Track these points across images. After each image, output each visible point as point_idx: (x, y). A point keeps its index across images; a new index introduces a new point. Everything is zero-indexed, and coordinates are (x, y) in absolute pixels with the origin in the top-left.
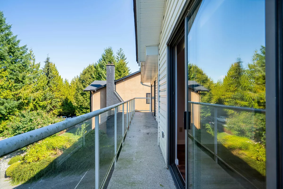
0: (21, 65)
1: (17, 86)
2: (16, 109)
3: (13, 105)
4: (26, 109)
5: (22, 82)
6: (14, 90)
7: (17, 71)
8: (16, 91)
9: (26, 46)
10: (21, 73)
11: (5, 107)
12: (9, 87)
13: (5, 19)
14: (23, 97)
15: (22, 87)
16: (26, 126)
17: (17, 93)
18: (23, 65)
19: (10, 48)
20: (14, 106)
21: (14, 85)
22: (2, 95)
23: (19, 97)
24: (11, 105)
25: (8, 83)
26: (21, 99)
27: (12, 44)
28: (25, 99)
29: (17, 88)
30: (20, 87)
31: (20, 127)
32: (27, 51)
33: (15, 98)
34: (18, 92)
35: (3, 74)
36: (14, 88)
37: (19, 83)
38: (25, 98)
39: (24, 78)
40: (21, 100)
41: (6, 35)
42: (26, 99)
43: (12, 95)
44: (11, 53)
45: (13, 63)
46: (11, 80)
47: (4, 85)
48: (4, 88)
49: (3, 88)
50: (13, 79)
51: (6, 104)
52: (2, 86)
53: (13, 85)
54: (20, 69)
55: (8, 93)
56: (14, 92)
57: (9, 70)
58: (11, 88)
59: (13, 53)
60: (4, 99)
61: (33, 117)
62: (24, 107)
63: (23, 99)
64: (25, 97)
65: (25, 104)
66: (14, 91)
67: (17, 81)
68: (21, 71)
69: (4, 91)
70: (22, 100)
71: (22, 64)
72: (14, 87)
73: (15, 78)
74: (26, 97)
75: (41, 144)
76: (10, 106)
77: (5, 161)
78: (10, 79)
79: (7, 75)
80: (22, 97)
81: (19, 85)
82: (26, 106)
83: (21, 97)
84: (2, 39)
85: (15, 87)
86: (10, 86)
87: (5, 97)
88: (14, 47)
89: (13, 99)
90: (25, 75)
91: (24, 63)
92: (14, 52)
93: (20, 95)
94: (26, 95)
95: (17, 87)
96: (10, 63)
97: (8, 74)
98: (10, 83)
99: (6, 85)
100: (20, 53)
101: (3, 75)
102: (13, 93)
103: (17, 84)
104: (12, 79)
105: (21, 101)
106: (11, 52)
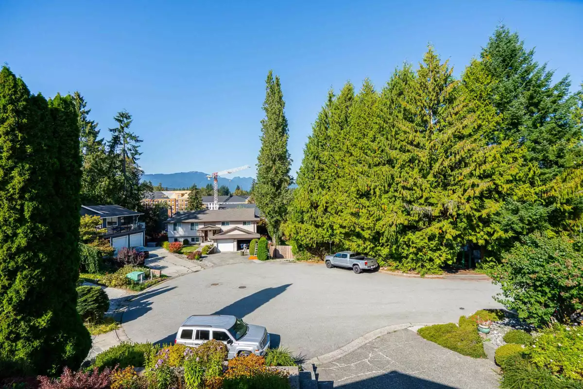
0: (554, 125)
1: (544, 174)
2: (545, 224)
3: (535, 215)
4: (571, 225)
5: (556, 163)
6: (540, 183)
7: (545, 142)
8: (543, 185)
9: (566, 79)
10: (555, 144)
11: (519, 218)
12: (530, 178)
13: (523, 44)
14: (560, 197)
15: (556, 175)
16: (538, 269)
17: (544, 189)
18: (558, 124)
19: (531, 97)
20: (538, 217)
21: (539, 171)
22: (516, 195)
23: (550, 197)
24: (532, 216)
25: (526, 169)
26: (557, 203)
27: (534, 86)
28: (564, 203)
29: (545, 179)
30: (552, 175)
31: (524, 269)
32: (570, 87)
33: (542, 201)
34: (547, 187)
35: (518, 153)
36: (540, 178)
37: (551, 167)
38: (565, 201)
39: (562, 154)
40: (555, 204)
41: (523, 75)
42: (568, 202)
43: (536, 194)
44: (532, 108)
45: (538, 125)
46: (532, 163)
47: (519, 175)
48: (520, 180)
49: (517, 180)
50: (536, 159)
51: (522, 213)
52: (515, 176)
53: (536, 173)
54: (552, 134)
55: (527, 190)
56: (540, 188)
57: (528, 143)
58: (533, 178)
59: (536, 105)
60: (519, 201)
61: (557, 251)
62: (565, 220)
63: (562, 204)
64: (564, 199)
65: (567, 214)
66: (538, 186)
67: (546, 163)
68: (554, 140)
69: (520, 187)
70: (559, 205)
71: (556, 123)
72: (540, 175)
73: (541, 157)
74: (567, 197)
75: (575, 332)
76: (530, 217)
77: (502, 328)
78: (531, 160)
79: (525, 154)
80: (557, 198)
81: (549, 172)
82: (569, 219)
83: (554, 198)
84: (514, 85)
85: (542, 177)
86: (530, 176)
87: (520, 198)
88: (539, 92)
89: (538, 202)
90: (562, 147)
91: (560, 119)
92: (539, 102)
93: (553, 193)
94: (568, 193)
95: (544, 177)
96: (531, 128)
97: (526, 151)
98: (530, 169)
99: (521, 174)
100: (552, 99)
101: (517, 155)
102: (537, 190)
103: (545, 169)
104: (534, 161)
105: (554, 206)
106: (531, 104)
